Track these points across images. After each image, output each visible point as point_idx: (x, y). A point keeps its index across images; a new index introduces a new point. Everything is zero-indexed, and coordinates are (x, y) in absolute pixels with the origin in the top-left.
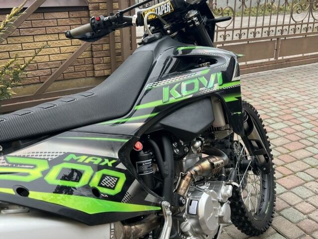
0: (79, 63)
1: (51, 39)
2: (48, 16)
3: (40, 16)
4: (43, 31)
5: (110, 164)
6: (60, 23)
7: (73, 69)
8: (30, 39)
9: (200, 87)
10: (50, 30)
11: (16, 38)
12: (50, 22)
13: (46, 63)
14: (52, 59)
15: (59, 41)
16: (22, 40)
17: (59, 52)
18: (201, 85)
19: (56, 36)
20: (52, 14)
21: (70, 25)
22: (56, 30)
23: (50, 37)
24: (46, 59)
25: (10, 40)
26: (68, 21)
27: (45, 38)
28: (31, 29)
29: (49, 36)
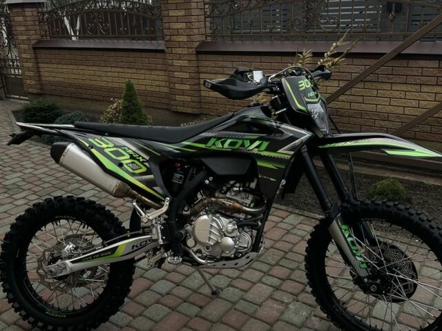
0: (439, 123)
1: (410, 89)
2: (413, 63)
3: (404, 63)
4: (403, 79)
5: (141, 160)
6: (425, 73)
7: (429, 129)
8: (388, 86)
9: (240, 146)
10: (411, 80)
11: (373, 84)
12: (413, 71)
13: (398, 116)
14: (407, 112)
15: (420, 93)
16: (379, 86)
17: (417, 106)
18: (243, 145)
19: (418, 87)
20: (418, 61)
21: (437, 77)
22: (418, 81)
23: (409, 88)
24: (400, 110)
25: (368, 85)
26: (436, 72)
27: (403, 87)
28: (391, 76)
29: (409, 86)
